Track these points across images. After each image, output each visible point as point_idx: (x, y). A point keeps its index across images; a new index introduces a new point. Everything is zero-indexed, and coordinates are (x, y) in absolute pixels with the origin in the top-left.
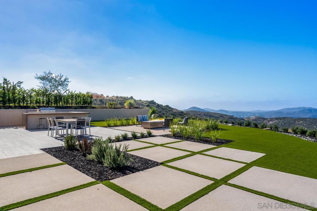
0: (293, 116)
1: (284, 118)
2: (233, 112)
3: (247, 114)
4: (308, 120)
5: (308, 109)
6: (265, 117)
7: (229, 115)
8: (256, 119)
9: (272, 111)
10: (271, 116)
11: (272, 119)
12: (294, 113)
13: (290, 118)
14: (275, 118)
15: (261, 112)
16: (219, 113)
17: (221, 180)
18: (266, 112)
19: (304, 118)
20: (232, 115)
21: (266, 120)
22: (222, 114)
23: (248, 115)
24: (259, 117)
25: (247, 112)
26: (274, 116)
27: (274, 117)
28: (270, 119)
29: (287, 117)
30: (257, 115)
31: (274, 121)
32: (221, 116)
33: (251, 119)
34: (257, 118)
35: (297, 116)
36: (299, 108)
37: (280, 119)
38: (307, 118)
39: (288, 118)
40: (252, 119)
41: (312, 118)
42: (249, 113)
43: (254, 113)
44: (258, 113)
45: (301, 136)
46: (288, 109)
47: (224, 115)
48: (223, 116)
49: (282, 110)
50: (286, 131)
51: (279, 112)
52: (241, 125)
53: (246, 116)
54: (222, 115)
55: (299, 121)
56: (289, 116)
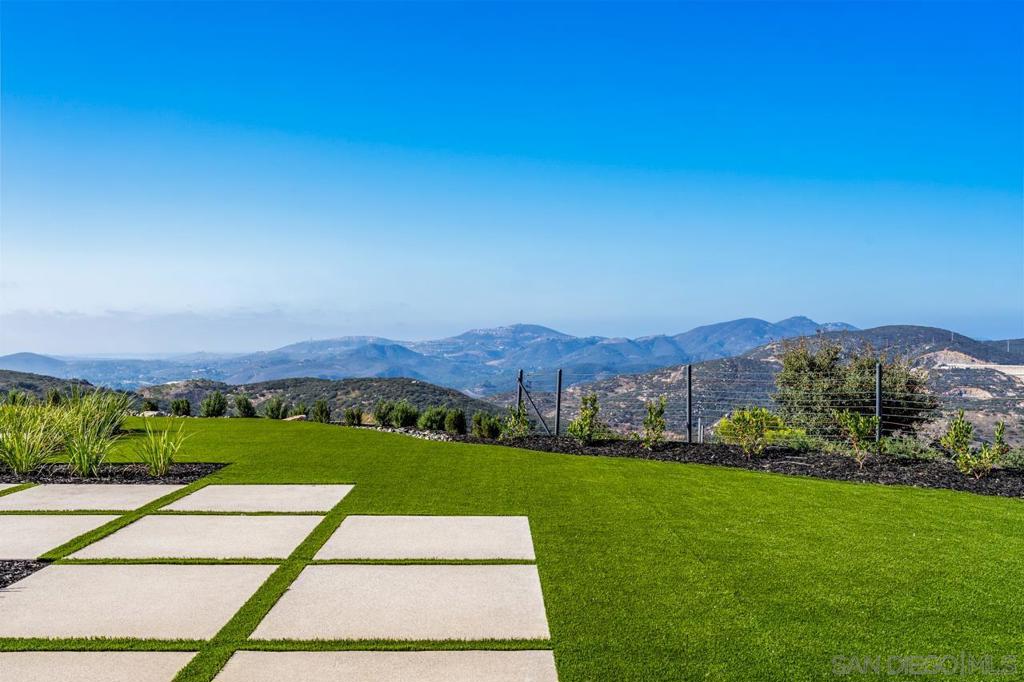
0: (328, 373)
1: (297, 382)
2: (84, 365)
3: (149, 372)
4: (376, 387)
5: (375, 346)
6: (228, 382)
7: (63, 377)
8: (191, 392)
9: (253, 356)
10: (250, 377)
11: (253, 388)
12: (331, 361)
13: (319, 380)
14: (267, 383)
15: (211, 358)
16: (12, 373)
17: (292, 557)
18: (231, 362)
19: (364, 380)
20: (78, 377)
21: (231, 392)
22: (31, 376)
23: (156, 374)
24: (203, 381)
25: (150, 362)
26: (262, 374)
27: (259, 381)
28: (247, 388)
29: (307, 380)
30: (197, 375)
31: (263, 395)
32: (22, 385)
33: (167, 394)
34: (197, 386)
35: (341, 372)
36: (346, 343)
37: (282, 385)
38: (372, 380)
39: (312, 380)
40: (173, 391)
41: (387, 377)
42: (160, 364)
43: (181, 365)
44: (197, 367)
45: (407, 432)
46: (313, 346)
47: (41, 378)
48: (36, 383)
49: (291, 351)
50: (355, 419)
51: (280, 359)
52: (187, 412)
53: (149, 379)
54: (29, 382)
55: (348, 393)
56: (315, 374)
